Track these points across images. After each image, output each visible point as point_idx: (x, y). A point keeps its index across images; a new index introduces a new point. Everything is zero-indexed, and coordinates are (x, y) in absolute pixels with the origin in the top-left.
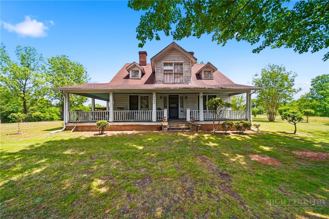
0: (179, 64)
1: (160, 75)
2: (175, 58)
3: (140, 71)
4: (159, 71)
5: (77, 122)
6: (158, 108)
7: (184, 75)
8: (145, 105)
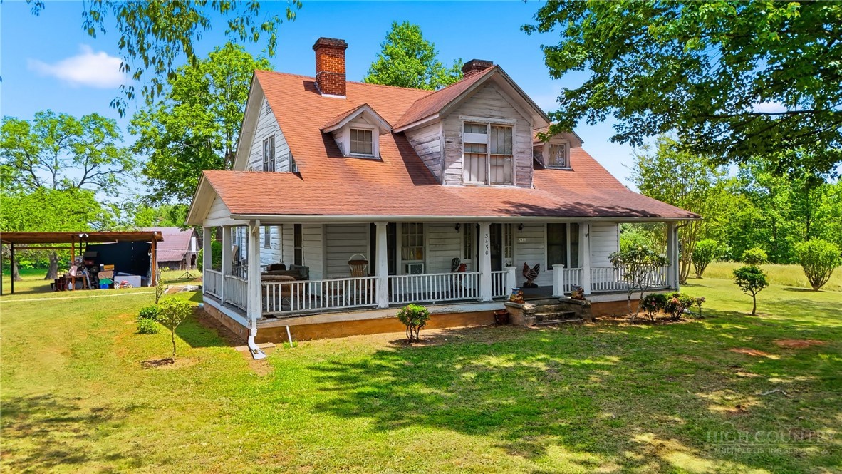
0: (502, 128)
3: (375, 134)
4: (454, 146)
5: (290, 316)
6: (454, 260)
7: (515, 162)
8: (413, 249)
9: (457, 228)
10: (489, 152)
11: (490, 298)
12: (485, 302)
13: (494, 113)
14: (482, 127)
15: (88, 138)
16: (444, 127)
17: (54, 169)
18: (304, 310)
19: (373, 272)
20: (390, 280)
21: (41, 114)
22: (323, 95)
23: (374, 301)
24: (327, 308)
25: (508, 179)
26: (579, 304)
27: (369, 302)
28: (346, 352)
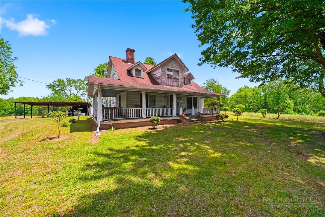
0: (176, 71)
1: (165, 78)
2: (173, 66)
3: (142, 71)
4: (164, 74)
5: (113, 120)
6: (164, 106)
7: (180, 80)
8: (153, 103)
9: (165, 97)
10: (173, 77)
11: (176, 116)
12: (174, 117)
13: (174, 67)
14: (171, 70)
15: (78, 84)
16: (161, 69)
17: (70, 91)
18: (118, 118)
19: (141, 107)
20: (146, 109)
21: (67, 78)
22: (128, 63)
23: (141, 116)
24: (126, 118)
25: (178, 85)
26: (200, 117)
27: (140, 116)
28: (131, 132)
